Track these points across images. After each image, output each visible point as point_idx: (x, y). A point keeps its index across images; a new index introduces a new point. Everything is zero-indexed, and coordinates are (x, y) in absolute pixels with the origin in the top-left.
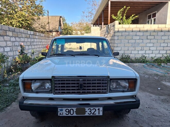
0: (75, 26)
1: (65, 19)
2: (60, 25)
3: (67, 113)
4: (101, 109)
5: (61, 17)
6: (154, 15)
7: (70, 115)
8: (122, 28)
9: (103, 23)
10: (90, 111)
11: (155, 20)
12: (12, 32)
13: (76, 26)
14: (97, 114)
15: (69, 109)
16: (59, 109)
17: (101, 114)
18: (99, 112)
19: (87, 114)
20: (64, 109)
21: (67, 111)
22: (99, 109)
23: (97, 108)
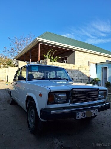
6: (66, 59)
7: (83, 117)
8: (52, 64)
9: (31, 60)
11: (66, 61)
15: (83, 112)
16: (77, 113)
21: (82, 114)
22: (97, 110)
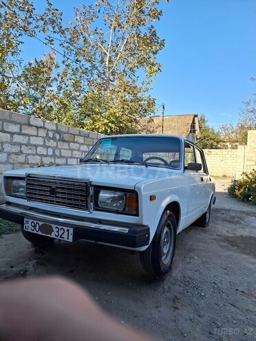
0: (230, 132)
1: (206, 119)
2: (193, 130)
3: (33, 228)
4: (71, 230)
5: (196, 116)
7: (35, 232)
10: (58, 232)
12: (84, 137)
13: (232, 132)
14: (66, 239)
15: (35, 222)
16: (25, 219)
17: (71, 240)
18: (68, 237)
19: (53, 235)
20: (30, 221)
21: (33, 224)
22: (68, 230)
23: (66, 228)
